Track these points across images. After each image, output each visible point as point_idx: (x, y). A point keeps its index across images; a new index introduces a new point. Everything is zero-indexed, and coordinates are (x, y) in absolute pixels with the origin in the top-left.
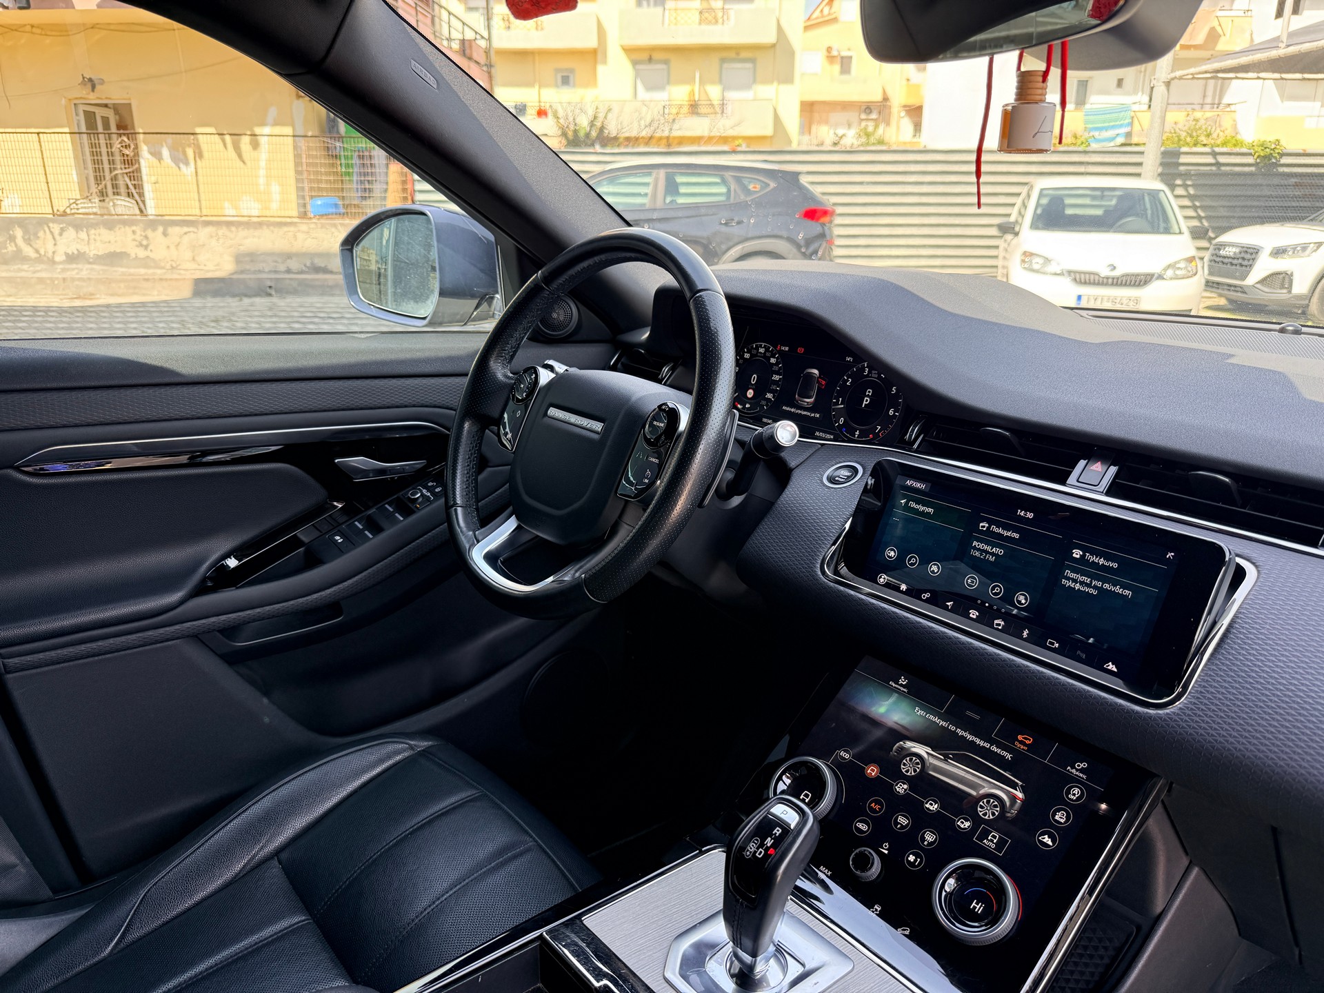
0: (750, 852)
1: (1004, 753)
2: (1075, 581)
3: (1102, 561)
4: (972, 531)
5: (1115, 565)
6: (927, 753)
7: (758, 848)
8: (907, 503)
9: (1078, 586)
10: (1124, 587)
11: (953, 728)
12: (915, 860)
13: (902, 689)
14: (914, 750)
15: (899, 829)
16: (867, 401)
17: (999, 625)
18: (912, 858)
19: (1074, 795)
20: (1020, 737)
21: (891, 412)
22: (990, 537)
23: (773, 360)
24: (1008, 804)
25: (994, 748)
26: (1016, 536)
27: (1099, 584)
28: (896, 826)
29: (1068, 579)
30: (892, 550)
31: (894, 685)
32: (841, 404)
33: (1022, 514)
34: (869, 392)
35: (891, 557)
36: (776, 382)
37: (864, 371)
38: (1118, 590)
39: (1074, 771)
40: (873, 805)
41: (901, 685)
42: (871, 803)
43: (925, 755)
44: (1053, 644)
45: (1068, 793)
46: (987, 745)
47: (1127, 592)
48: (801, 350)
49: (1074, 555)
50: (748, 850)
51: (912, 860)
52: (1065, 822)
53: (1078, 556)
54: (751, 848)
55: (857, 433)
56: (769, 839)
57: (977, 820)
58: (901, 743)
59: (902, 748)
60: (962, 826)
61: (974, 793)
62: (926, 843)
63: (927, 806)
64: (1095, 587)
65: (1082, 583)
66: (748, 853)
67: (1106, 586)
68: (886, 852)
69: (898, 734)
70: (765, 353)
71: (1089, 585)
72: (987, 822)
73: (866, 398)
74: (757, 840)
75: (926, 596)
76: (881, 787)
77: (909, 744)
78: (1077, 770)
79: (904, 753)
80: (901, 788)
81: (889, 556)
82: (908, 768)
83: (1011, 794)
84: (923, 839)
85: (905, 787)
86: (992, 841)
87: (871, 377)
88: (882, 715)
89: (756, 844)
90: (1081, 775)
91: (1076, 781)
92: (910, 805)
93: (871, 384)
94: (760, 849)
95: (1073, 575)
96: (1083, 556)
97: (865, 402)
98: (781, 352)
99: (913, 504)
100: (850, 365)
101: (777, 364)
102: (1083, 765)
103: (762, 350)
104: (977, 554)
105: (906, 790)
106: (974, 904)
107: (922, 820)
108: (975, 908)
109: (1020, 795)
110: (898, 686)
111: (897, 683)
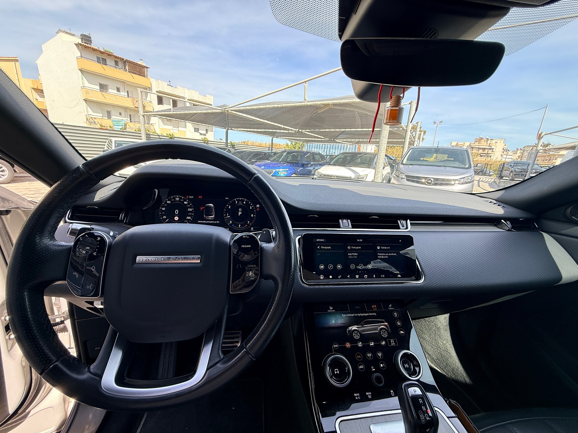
0: (424, 420)
1: (373, 314)
2: (381, 256)
3: (386, 248)
4: (347, 251)
5: (389, 248)
6: (357, 327)
7: (424, 415)
8: (320, 247)
9: (382, 257)
10: (394, 253)
11: (356, 315)
12: (383, 365)
13: (333, 311)
14: (353, 329)
15: (371, 358)
16: (240, 213)
17: (366, 277)
18: (382, 365)
19: (396, 315)
20: (373, 307)
21: (252, 216)
22: (352, 251)
23: (185, 203)
24: (387, 328)
25: (370, 314)
26: (360, 248)
27: (388, 254)
28: (369, 358)
29: (379, 256)
30: (321, 265)
31: (330, 311)
32: (228, 216)
33: (359, 241)
34: (240, 210)
35: (322, 268)
36: (190, 212)
37: (236, 202)
38: (393, 254)
39: (390, 308)
40: (358, 357)
42: (357, 357)
43: (357, 329)
44: (383, 276)
45: (395, 315)
46: (368, 314)
47: (395, 254)
48: (200, 197)
49: (378, 248)
50: (422, 420)
51: (382, 366)
52: (401, 324)
53: (379, 248)
54: (422, 418)
55: (240, 225)
56: (422, 407)
57: (385, 339)
58: (348, 329)
59: (349, 331)
60: (384, 344)
61: (377, 331)
62: (380, 357)
63: (371, 345)
64: (387, 256)
65: (383, 256)
66: (423, 421)
67: (389, 254)
68: (374, 370)
69: (344, 328)
70: (180, 200)
71: (385, 256)
72: (387, 338)
73: (239, 212)
74: (420, 412)
75: (340, 277)
76: (355, 348)
77: (350, 328)
78: (391, 307)
79: (351, 332)
80: (360, 344)
81: (321, 268)
82: (356, 337)
83: (383, 325)
84: (379, 357)
85: (361, 343)
86: (393, 343)
87: (239, 204)
88: (335, 324)
89: (422, 414)
90: (392, 308)
91: (392, 311)
92: (367, 348)
93: (240, 207)
94: (425, 415)
95: (380, 254)
96: (380, 248)
97: (239, 214)
98: (189, 199)
99: (323, 247)
100: (228, 201)
101: (189, 204)
102: (390, 306)
103: (178, 199)
104: (351, 257)
105: (361, 344)
106: (405, 366)
107: (374, 350)
108: (406, 366)
109: (387, 324)
110: (331, 311)
111: (330, 310)
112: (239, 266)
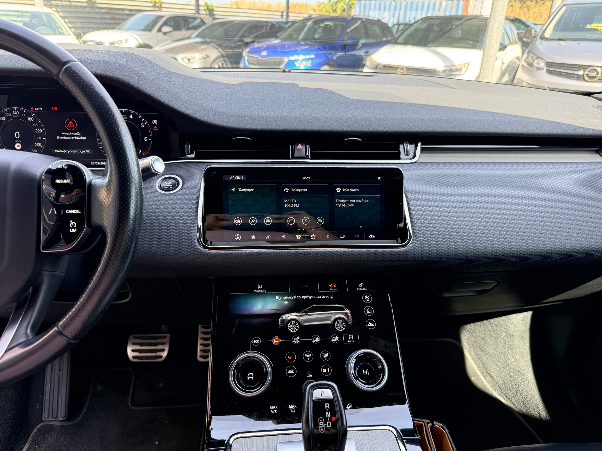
0: (323, 428)
1: (329, 297)
2: (342, 203)
3: (351, 190)
4: (281, 195)
5: (358, 190)
6: (296, 316)
8: (236, 190)
9: (344, 205)
10: (365, 199)
11: (300, 297)
12: (327, 370)
13: (262, 291)
14: (289, 318)
15: (309, 360)
17: (314, 237)
18: (325, 370)
19: (367, 299)
20: (330, 286)
21: (146, 140)
22: (291, 195)
23: (30, 119)
24: (346, 318)
25: (324, 297)
26: (306, 190)
27: (354, 201)
28: (307, 360)
29: (339, 203)
30: (237, 219)
31: (257, 291)
33: (304, 178)
35: (239, 223)
36: (40, 135)
38: (363, 201)
39: (360, 289)
40: (289, 357)
41: (260, 289)
42: (287, 357)
43: (296, 318)
44: (343, 236)
45: (365, 300)
46: (319, 297)
47: (367, 201)
48: (54, 109)
49: (337, 191)
50: (321, 428)
51: (326, 371)
52: (372, 312)
53: (339, 191)
54: (322, 426)
56: (327, 413)
57: (339, 334)
58: (281, 318)
59: (283, 321)
60: (335, 341)
61: (329, 322)
62: (326, 359)
63: (314, 341)
64: (353, 203)
65: (346, 203)
67: (357, 201)
68: (311, 376)
69: (275, 316)
70: (20, 114)
71: (349, 203)
72: (344, 332)
74: (321, 419)
75: (269, 237)
76: (287, 346)
77: (285, 317)
78: (361, 288)
79: (286, 322)
80: (296, 340)
81: (237, 223)
82: (293, 328)
83: (344, 314)
84: (323, 358)
85: (298, 338)
86: (351, 339)
88: (261, 310)
89: (322, 421)
90: (364, 289)
91: (363, 293)
92: (306, 346)
94: (327, 422)
95: (340, 201)
96: (342, 191)
98: (36, 112)
99: (240, 190)
101: (36, 121)
102: (362, 284)
103: (16, 113)
104: (289, 206)
105: (299, 340)
106: (364, 372)
107: (316, 349)
109: (348, 311)
110: (259, 291)
111: (257, 289)
112: (53, 211)
